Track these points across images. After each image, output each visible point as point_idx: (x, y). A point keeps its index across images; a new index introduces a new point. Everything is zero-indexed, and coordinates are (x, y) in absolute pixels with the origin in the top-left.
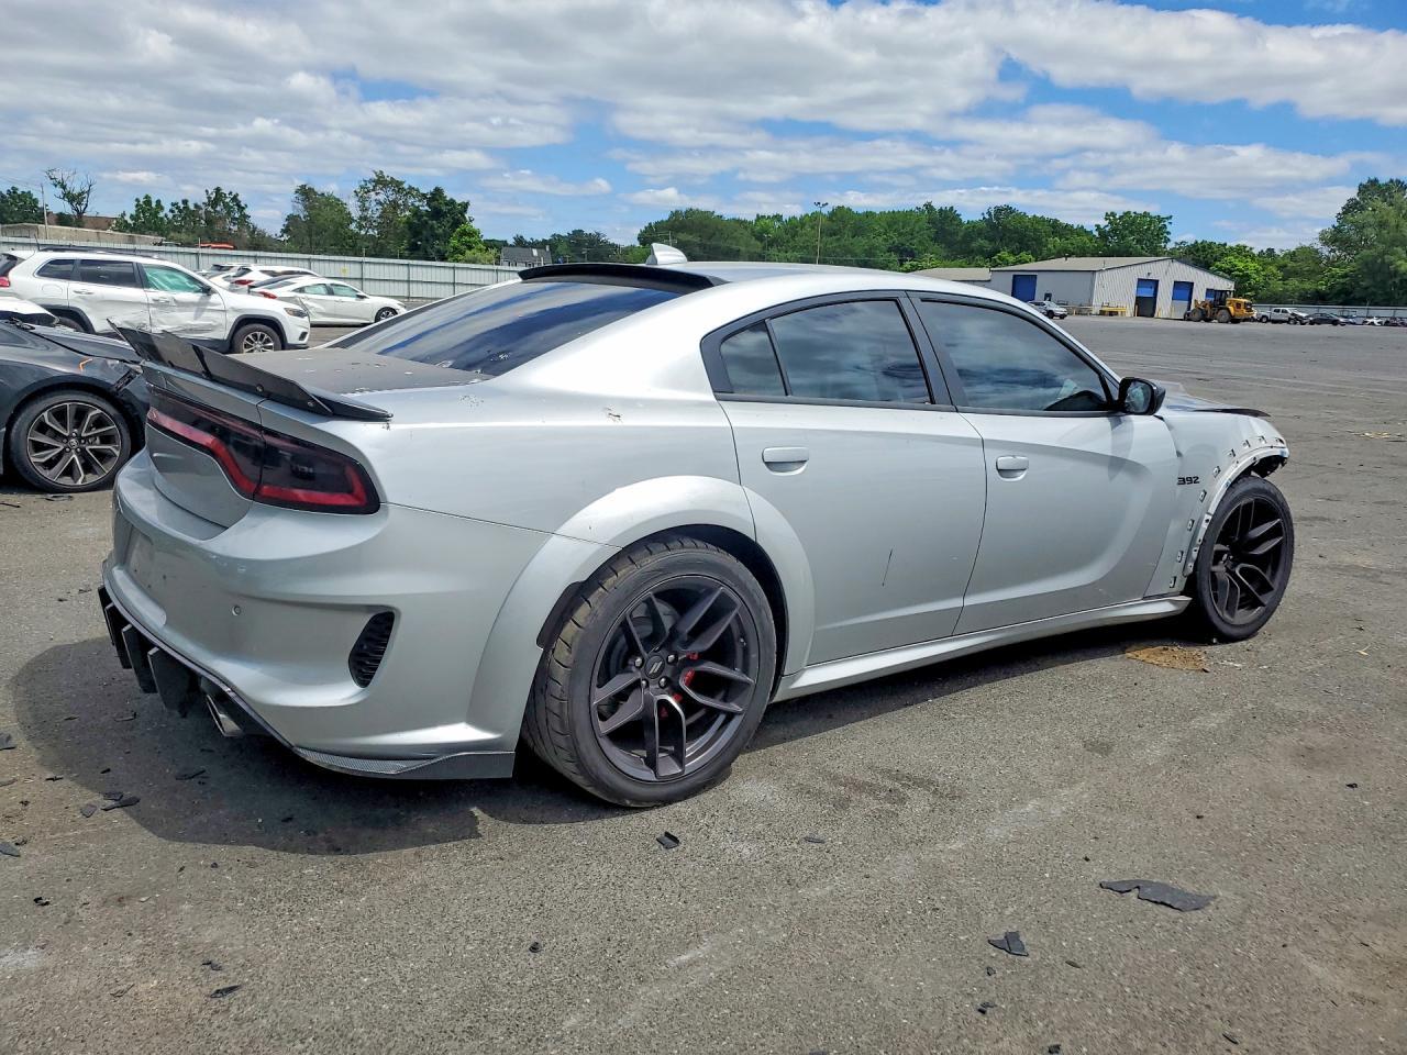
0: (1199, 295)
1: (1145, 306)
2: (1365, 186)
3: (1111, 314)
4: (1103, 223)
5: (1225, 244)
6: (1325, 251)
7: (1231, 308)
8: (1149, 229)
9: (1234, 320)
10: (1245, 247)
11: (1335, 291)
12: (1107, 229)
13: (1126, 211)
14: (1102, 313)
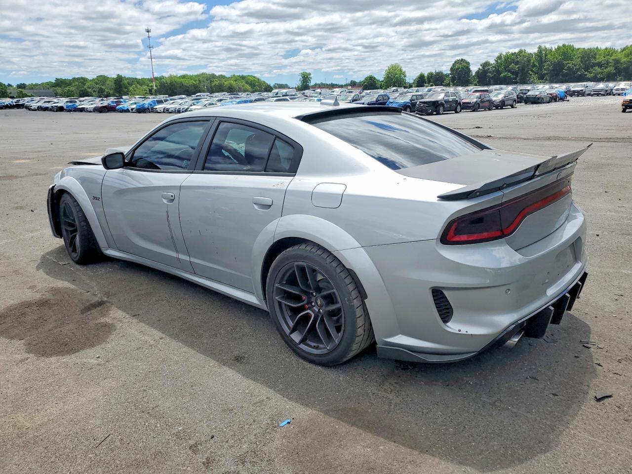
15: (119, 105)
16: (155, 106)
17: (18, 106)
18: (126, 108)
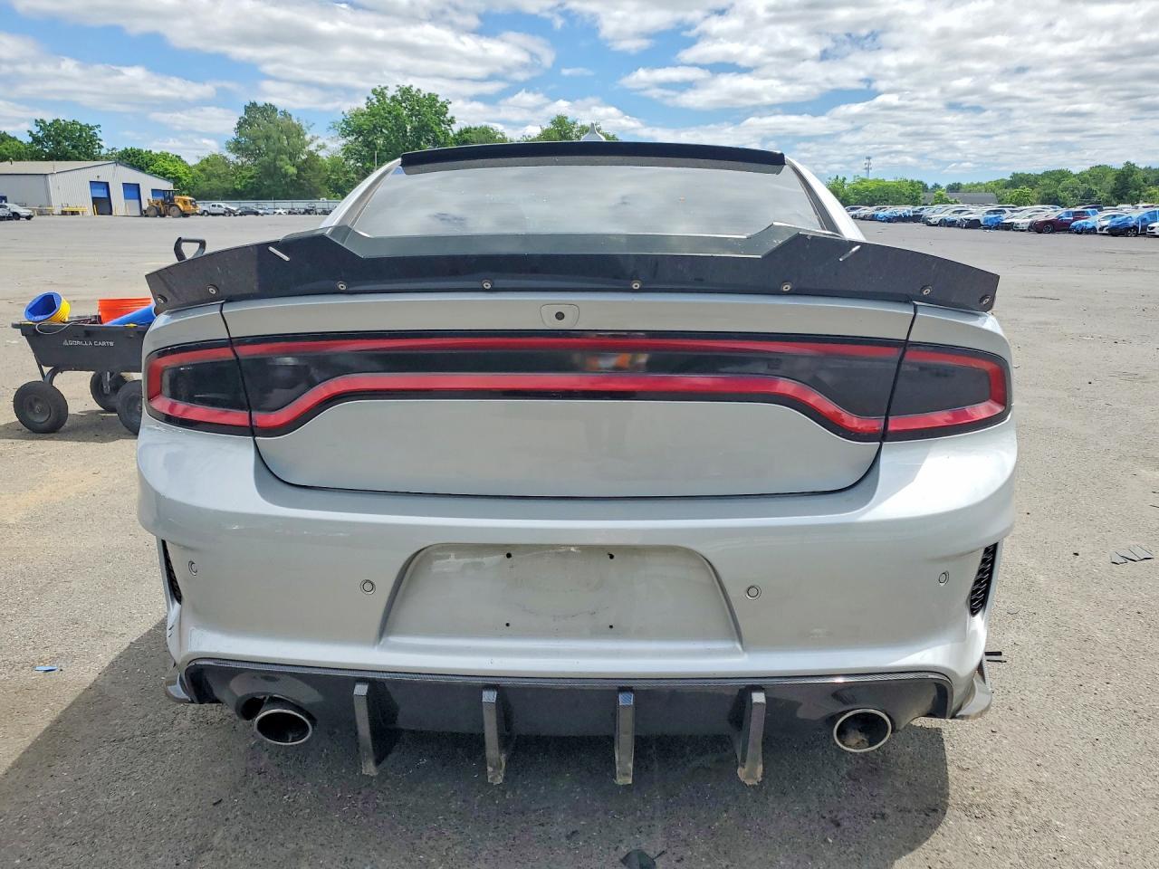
0: (146, 195)
1: (103, 205)
2: (249, 107)
3: (73, 213)
4: (35, 130)
5: (150, 151)
6: (232, 157)
7: (180, 205)
8: (80, 136)
9: (185, 215)
10: (168, 154)
11: (248, 189)
12: (40, 135)
13: (55, 119)
14: (64, 213)
15: (1080, 219)
16: (1152, 222)
17: (916, 218)
18: (1089, 226)
